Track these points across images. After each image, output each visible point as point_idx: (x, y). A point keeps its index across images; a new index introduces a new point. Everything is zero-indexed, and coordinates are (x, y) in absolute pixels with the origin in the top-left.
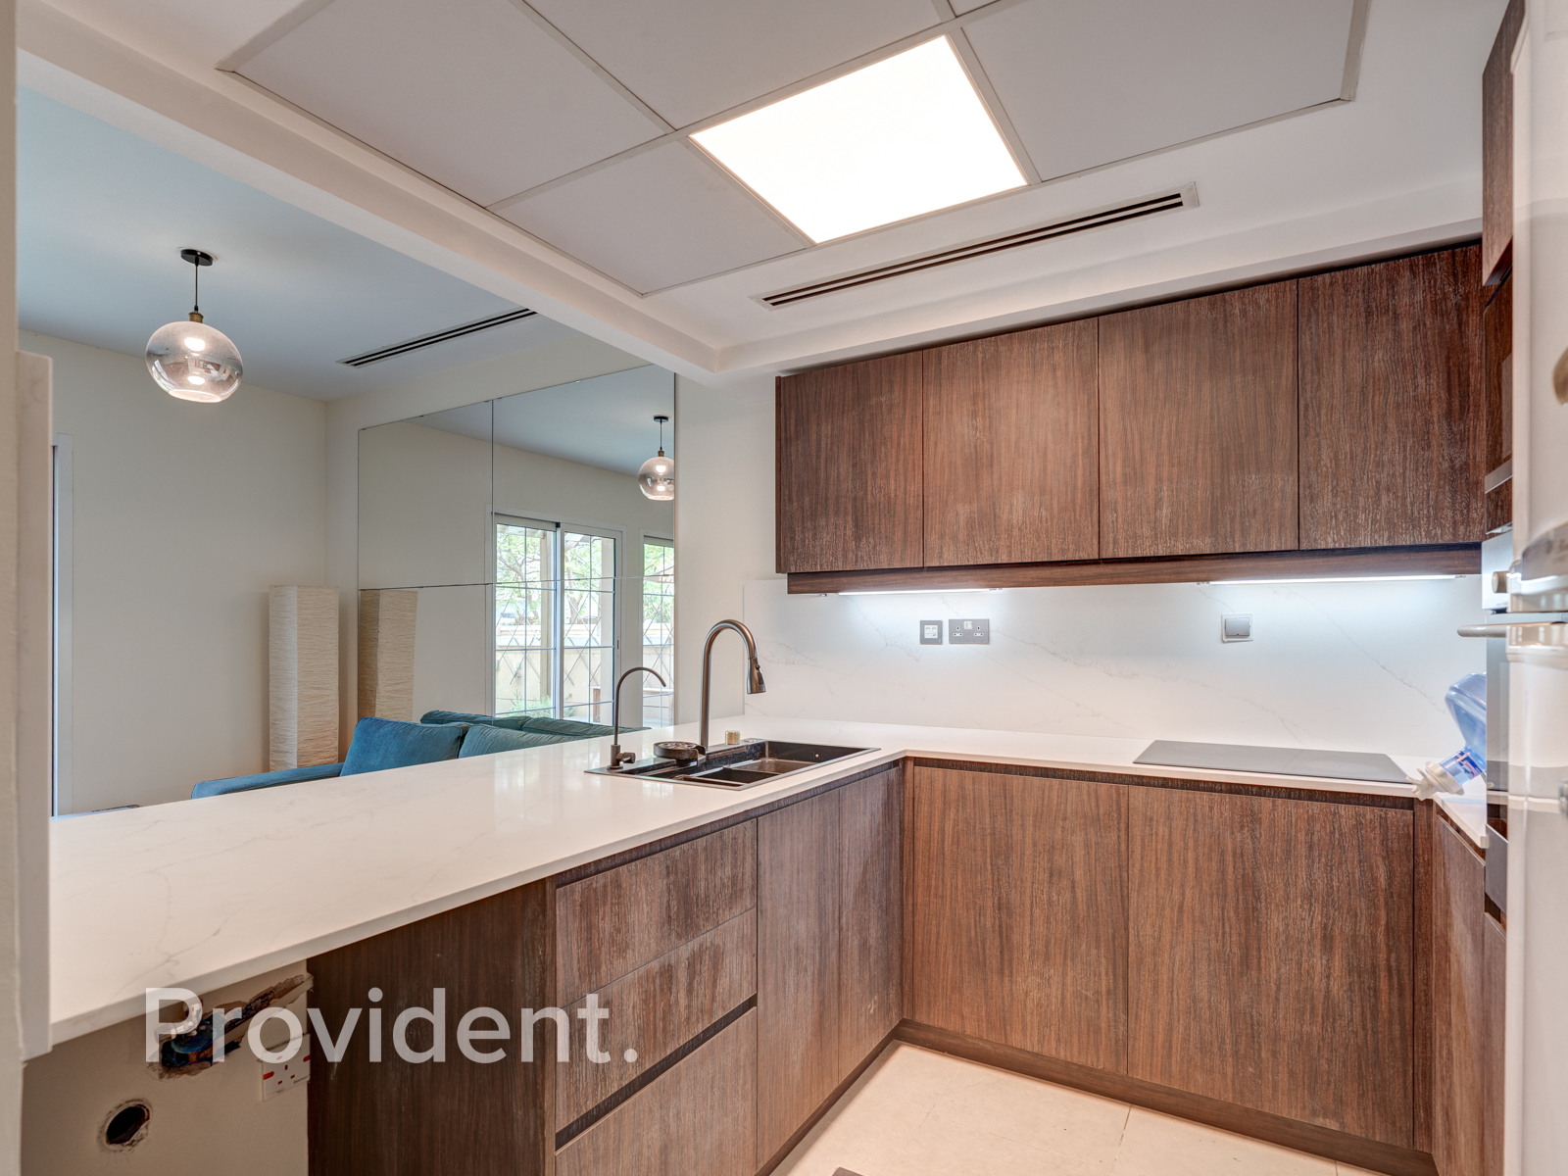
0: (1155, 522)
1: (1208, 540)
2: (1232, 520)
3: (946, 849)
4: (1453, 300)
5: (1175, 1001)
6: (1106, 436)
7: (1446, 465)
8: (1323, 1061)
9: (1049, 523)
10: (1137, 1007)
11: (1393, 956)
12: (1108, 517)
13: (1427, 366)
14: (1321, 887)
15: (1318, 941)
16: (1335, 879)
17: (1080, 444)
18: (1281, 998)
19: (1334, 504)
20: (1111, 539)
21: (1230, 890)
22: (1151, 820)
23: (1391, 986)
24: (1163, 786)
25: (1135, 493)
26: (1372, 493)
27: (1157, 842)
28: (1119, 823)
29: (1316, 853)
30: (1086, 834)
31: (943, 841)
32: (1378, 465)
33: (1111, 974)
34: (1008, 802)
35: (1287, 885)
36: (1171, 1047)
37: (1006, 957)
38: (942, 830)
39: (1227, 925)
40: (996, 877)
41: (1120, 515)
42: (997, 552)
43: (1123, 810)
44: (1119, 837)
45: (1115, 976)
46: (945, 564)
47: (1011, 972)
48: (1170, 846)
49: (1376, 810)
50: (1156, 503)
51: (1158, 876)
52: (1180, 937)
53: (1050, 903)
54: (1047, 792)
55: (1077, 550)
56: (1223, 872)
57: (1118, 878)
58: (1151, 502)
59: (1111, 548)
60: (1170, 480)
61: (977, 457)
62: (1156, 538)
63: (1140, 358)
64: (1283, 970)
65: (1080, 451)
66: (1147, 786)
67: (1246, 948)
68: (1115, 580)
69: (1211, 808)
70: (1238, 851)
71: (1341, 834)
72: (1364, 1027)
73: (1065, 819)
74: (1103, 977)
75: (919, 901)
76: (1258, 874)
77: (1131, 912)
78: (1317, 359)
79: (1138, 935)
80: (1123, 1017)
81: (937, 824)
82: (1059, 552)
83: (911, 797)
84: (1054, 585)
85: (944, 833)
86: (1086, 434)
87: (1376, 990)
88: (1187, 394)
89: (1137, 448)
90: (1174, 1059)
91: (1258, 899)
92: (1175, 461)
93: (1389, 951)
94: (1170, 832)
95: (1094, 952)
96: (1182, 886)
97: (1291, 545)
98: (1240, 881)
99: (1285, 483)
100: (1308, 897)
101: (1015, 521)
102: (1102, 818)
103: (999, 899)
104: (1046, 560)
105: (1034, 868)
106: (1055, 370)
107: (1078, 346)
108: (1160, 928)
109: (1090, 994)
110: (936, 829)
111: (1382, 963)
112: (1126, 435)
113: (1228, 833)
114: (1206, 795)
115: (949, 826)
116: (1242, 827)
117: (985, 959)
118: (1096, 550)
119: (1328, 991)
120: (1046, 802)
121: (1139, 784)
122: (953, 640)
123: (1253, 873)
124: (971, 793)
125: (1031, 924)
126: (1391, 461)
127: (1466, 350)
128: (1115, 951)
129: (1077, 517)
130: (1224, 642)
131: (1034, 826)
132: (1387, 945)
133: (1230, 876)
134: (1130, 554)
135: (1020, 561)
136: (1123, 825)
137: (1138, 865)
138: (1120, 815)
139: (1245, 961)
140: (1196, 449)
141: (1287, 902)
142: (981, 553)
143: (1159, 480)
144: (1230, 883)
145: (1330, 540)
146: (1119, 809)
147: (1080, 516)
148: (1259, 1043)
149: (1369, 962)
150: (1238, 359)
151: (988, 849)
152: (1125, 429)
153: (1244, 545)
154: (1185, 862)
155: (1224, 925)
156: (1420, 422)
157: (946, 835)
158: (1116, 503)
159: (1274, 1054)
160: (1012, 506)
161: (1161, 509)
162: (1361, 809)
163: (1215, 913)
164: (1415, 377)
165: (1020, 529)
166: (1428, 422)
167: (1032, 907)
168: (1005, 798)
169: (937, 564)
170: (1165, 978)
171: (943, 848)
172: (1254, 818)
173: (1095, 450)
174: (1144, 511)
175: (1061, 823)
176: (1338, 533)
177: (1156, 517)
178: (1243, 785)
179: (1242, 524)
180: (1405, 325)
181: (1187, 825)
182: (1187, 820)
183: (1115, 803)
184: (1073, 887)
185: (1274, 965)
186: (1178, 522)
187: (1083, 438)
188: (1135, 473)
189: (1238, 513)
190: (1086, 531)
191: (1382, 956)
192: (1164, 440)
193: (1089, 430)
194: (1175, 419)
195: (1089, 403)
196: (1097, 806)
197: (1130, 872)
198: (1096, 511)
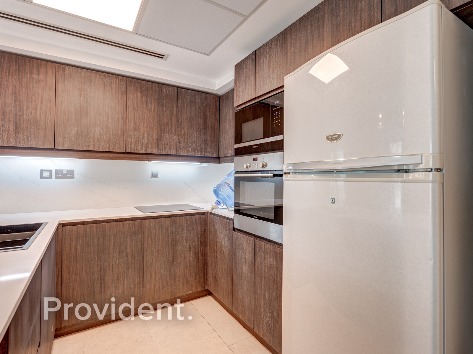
0: (143, 143)
1: (156, 150)
2: (162, 145)
3: (78, 256)
4: (205, 104)
5: (156, 278)
6: (129, 115)
7: (203, 139)
8: (189, 278)
9: (109, 139)
10: (146, 284)
11: (201, 248)
12: (129, 140)
13: (201, 117)
14: (189, 236)
15: (188, 250)
16: (191, 234)
17: (120, 116)
18: (181, 266)
19: (184, 145)
20: (130, 147)
21: (170, 243)
22: (150, 229)
23: (201, 255)
24: (153, 218)
25: (137, 134)
26: (191, 143)
27: (152, 235)
28: (141, 232)
29: (188, 228)
30: (131, 237)
31: (76, 253)
32: (192, 137)
33: (138, 278)
34: (104, 232)
35: (182, 238)
36: (155, 291)
37: (103, 286)
38: (76, 249)
39: (169, 252)
40: (99, 260)
41: (132, 140)
42: (89, 146)
43: (143, 227)
44: (141, 236)
45: (140, 278)
46: (65, 149)
47: (105, 291)
48: (155, 235)
49: (199, 216)
50: (143, 138)
51: (152, 244)
52: (158, 260)
53: (119, 262)
54: (118, 227)
55: (118, 149)
56: (168, 238)
57: (141, 248)
58: (141, 137)
59: (129, 149)
60: (147, 132)
61: (81, 111)
62: (143, 148)
63: (139, 95)
64: (181, 259)
65: (120, 117)
66: (148, 219)
67: (173, 257)
68: (130, 159)
69: (166, 222)
70: (172, 232)
71: (193, 223)
72: (196, 267)
73: (124, 234)
74: (136, 279)
75: (64, 279)
76: (176, 237)
77: (144, 257)
78: (181, 109)
79: (146, 263)
80: (142, 288)
81: (73, 247)
82: (112, 149)
83: (61, 239)
84: (110, 159)
85: (77, 250)
86: (122, 113)
87: (198, 257)
88: (151, 109)
89: (138, 120)
90: (156, 294)
91: (176, 243)
92: (148, 127)
93: (201, 247)
94: (155, 231)
95: (133, 273)
96: (158, 245)
97: (175, 154)
98: (172, 240)
99: (174, 138)
100: (186, 240)
101: (96, 136)
102: (136, 231)
103: (100, 267)
104: (108, 151)
105: (114, 252)
106: (112, 89)
107: (120, 84)
108: (153, 259)
109: (132, 286)
110: (73, 249)
111: (200, 250)
112: (135, 116)
113: (169, 228)
114: (164, 219)
115: (79, 247)
116: (173, 226)
117: (94, 290)
118: (125, 149)
119: (190, 261)
120: (118, 230)
121: (146, 219)
122: (57, 177)
123: (175, 237)
124: (89, 232)
125: (112, 271)
126: (194, 136)
127: (207, 116)
128: (140, 270)
129: (119, 138)
130: (152, 178)
131: (114, 238)
132: (201, 246)
133: (170, 239)
134: (135, 152)
135: (98, 150)
136: (142, 232)
137: (146, 243)
138: (141, 229)
139: (173, 261)
140: (154, 124)
141: (182, 242)
142: (82, 146)
143: (144, 131)
144: (170, 241)
145: (183, 153)
146: (141, 227)
147: (120, 138)
148: (176, 280)
149: (197, 251)
150: (164, 103)
151: (96, 251)
152: (134, 115)
153: (165, 152)
154: (159, 238)
155: (168, 252)
156: (199, 129)
157: (78, 250)
158: (131, 136)
159: (179, 281)
160: (95, 131)
161: (144, 140)
162: (196, 216)
163: (166, 250)
164: (199, 119)
165: (98, 139)
166: (201, 129)
167: (113, 266)
168: (103, 231)
169: (62, 148)
170: (154, 272)
171: (76, 255)
172: (175, 222)
173: (125, 119)
174: (139, 140)
175: (123, 236)
176: (185, 152)
177: (143, 142)
178: (172, 215)
179: (165, 147)
180: (197, 107)
181: (160, 228)
182: (160, 227)
183: (140, 226)
184: (127, 255)
185: (179, 259)
186: (149, 144)
187: (121, 113)
188: (137, 128)
189: (164, 144)
190: (122, 143)
191: (200, 249)
192: (145, 120)
193: (123, 112)
194: (148, 115)
195: (123, 103)
196: (135, 228)
197: (144, 245)
198: (125, 137)
